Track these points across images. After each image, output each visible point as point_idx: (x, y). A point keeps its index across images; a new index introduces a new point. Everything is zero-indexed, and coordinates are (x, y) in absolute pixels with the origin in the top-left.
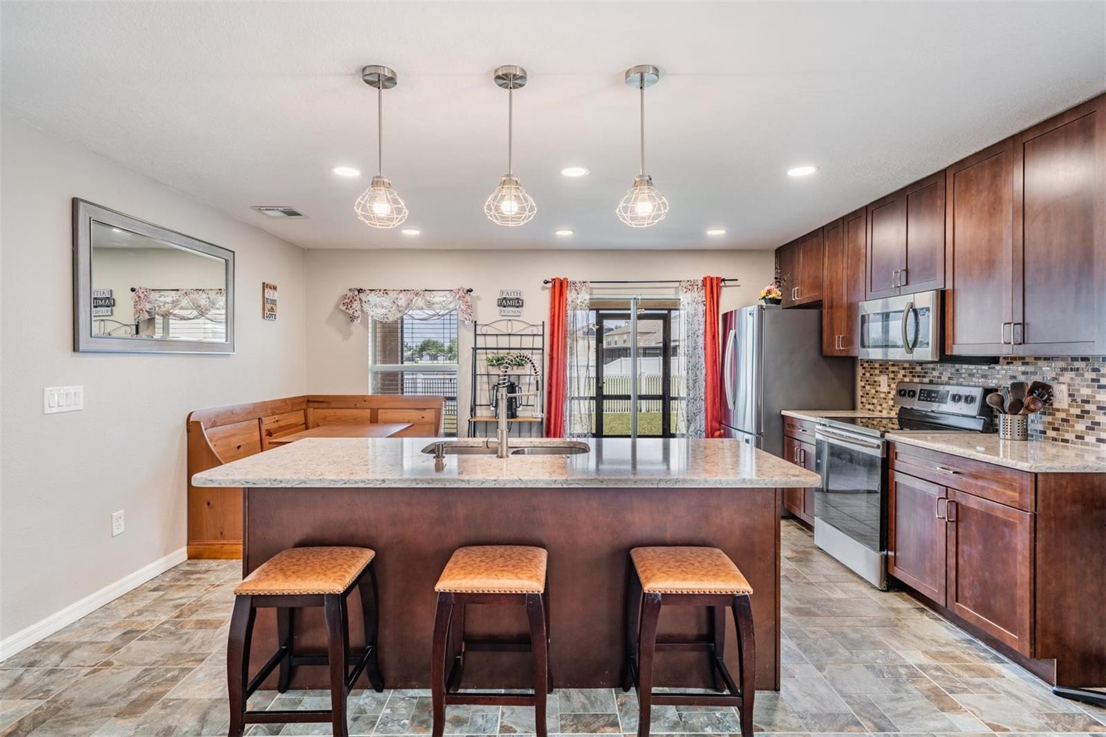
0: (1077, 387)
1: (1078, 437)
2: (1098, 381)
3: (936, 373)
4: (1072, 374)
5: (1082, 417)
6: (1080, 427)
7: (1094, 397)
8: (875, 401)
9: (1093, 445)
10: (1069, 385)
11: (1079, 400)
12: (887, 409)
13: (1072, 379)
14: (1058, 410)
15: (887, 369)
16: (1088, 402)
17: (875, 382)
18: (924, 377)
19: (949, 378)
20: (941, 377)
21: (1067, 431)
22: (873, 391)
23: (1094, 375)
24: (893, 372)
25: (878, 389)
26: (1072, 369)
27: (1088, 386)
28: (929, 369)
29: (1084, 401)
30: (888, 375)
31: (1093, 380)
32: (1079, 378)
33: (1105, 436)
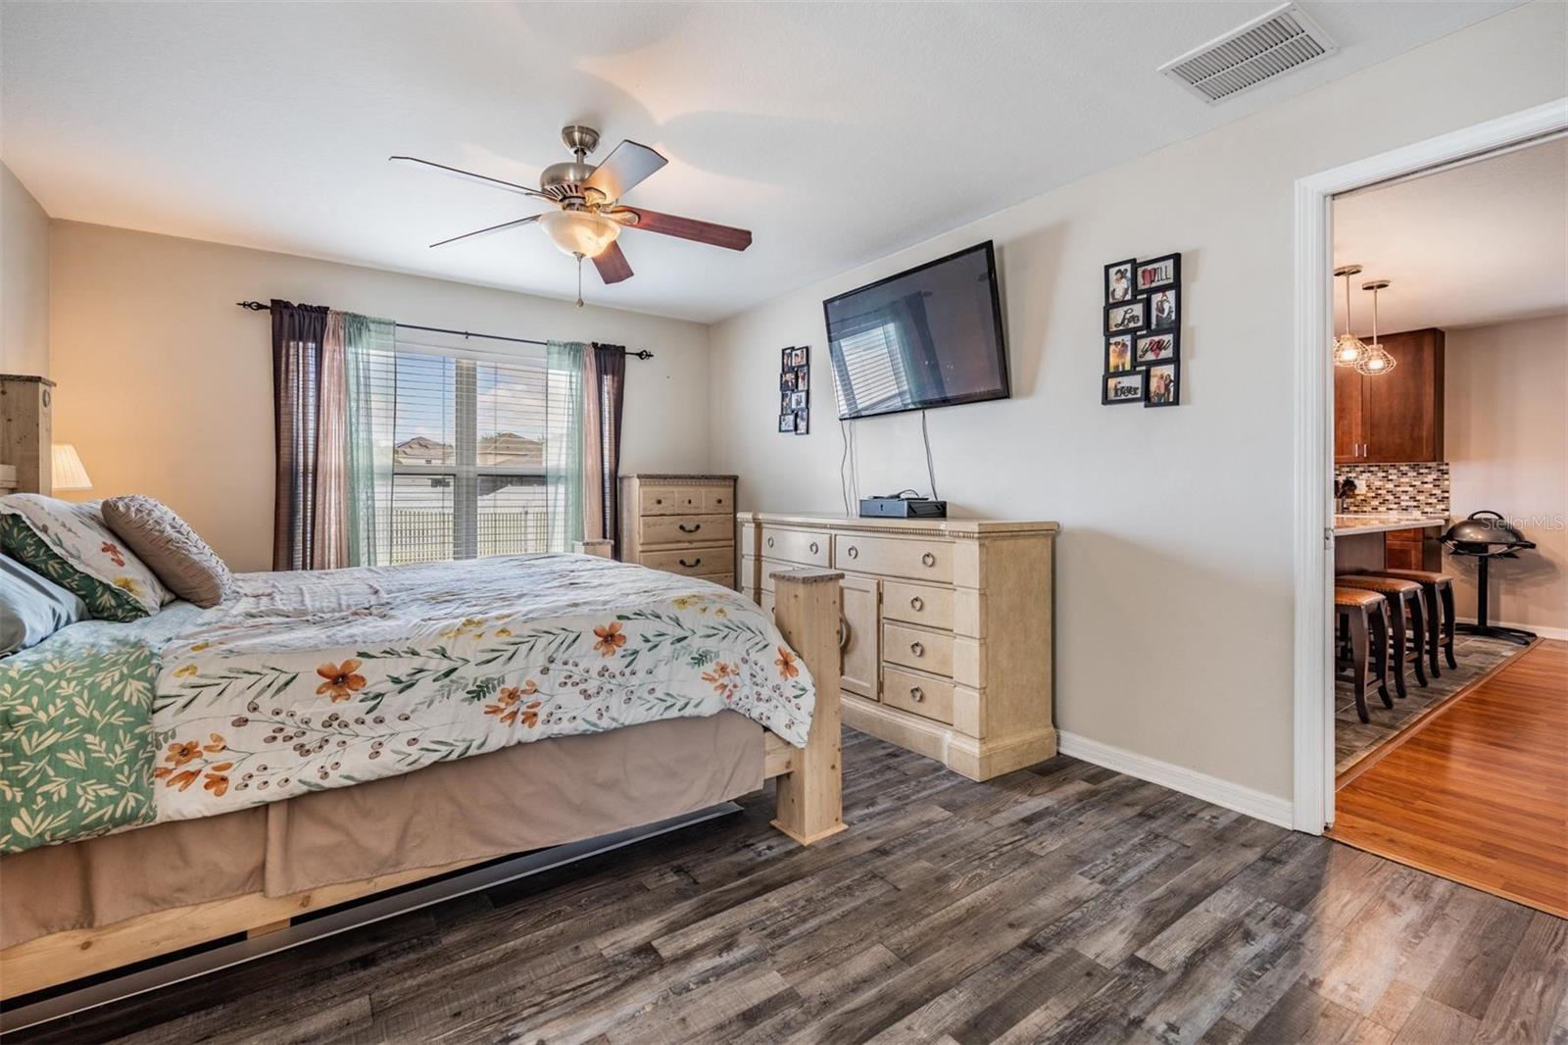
0: (1372, 481)
1: (1374, 509)
2: (1387, 477)
4: (1369, 474)
5: (1376, 498)
6: (1375, 503)
7: (1384, 486)
10: (1367, 481)
11: (1373, 488)
13: (1368, 477)
14: (1358, 495)
16: (1380, 489)
21: (1368, 506)
23: (1384, 474)
26: (1369, 472)
27: (1380, 481)
29: (1377, 489)
31: (1384, 477)
32: (1373, 477)
33: (1396, 506)
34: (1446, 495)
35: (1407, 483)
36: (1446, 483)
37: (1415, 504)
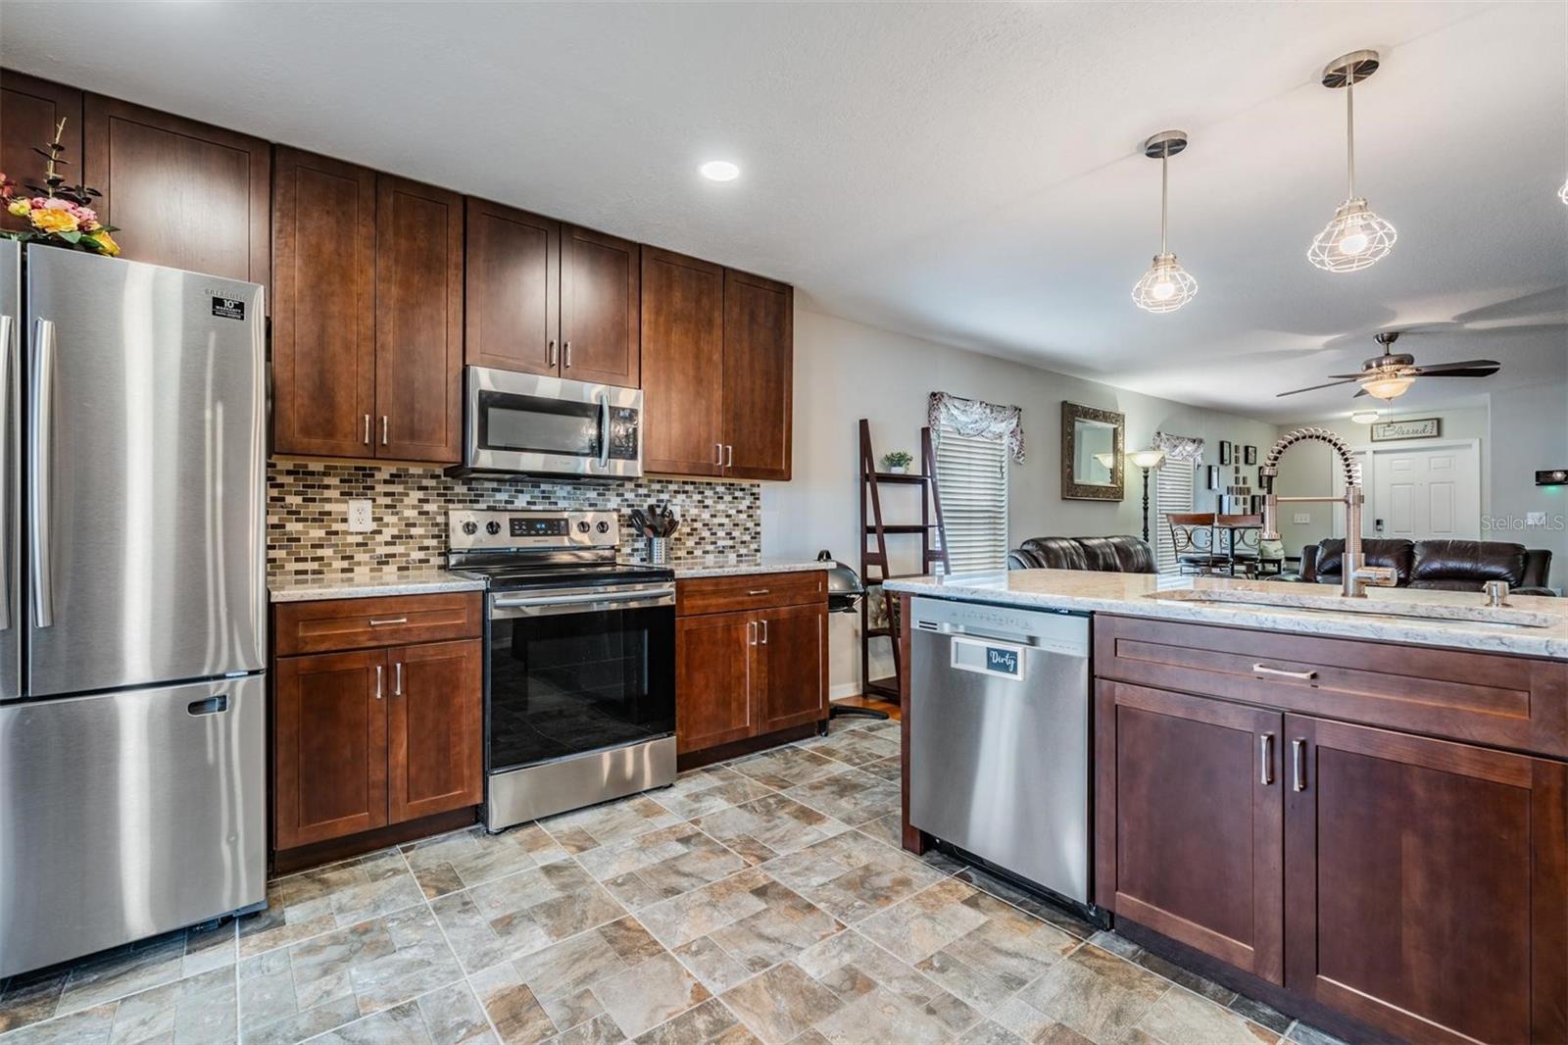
0: (687, 508)
1: (688, 553)
2: (703, 502)
3: (503, 496)
4: (683, 496)
5: (692, 535)
6: (690, 543)
7: (700, 516)
8: (327, 552)
9: (701, 557)
10: (682, 506)
11: (689, 520)
12: (366, 564)
13: (683, 501)
15: (373, 488)
16: (695, 520)
17: (329, 513)
18: (477, 502)
19: (529, 503)
20: (512, 502)
21: (680, 549)
22: (322, 533)
23: (699, 497)
24: (386, 494)
25: (335, 527)
26: (683, 492)
27: (696, 507)
28: (487, 490)
29: (693, 520)
30: (374, 500)
31: (699, 502)
32: (689, 500)
33: (711, 548)
34: (758, 529)
35: (723, 511)
36: (758, 512)
37: (731, 543)
